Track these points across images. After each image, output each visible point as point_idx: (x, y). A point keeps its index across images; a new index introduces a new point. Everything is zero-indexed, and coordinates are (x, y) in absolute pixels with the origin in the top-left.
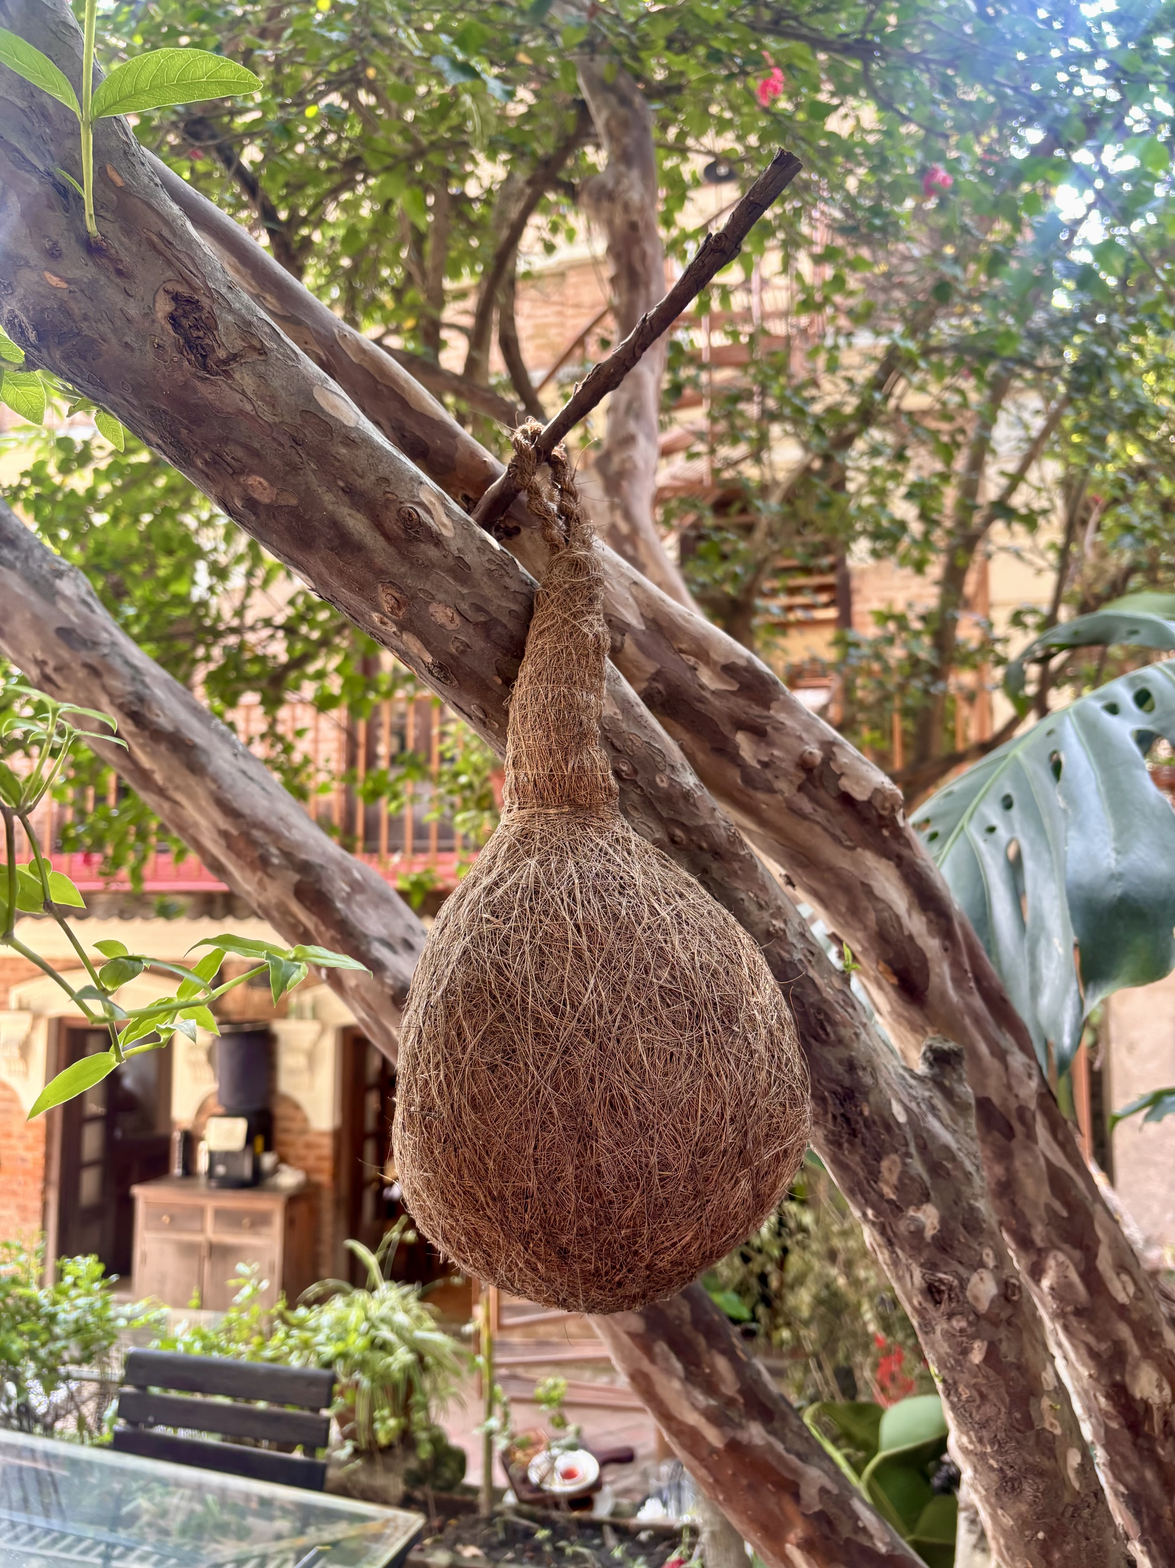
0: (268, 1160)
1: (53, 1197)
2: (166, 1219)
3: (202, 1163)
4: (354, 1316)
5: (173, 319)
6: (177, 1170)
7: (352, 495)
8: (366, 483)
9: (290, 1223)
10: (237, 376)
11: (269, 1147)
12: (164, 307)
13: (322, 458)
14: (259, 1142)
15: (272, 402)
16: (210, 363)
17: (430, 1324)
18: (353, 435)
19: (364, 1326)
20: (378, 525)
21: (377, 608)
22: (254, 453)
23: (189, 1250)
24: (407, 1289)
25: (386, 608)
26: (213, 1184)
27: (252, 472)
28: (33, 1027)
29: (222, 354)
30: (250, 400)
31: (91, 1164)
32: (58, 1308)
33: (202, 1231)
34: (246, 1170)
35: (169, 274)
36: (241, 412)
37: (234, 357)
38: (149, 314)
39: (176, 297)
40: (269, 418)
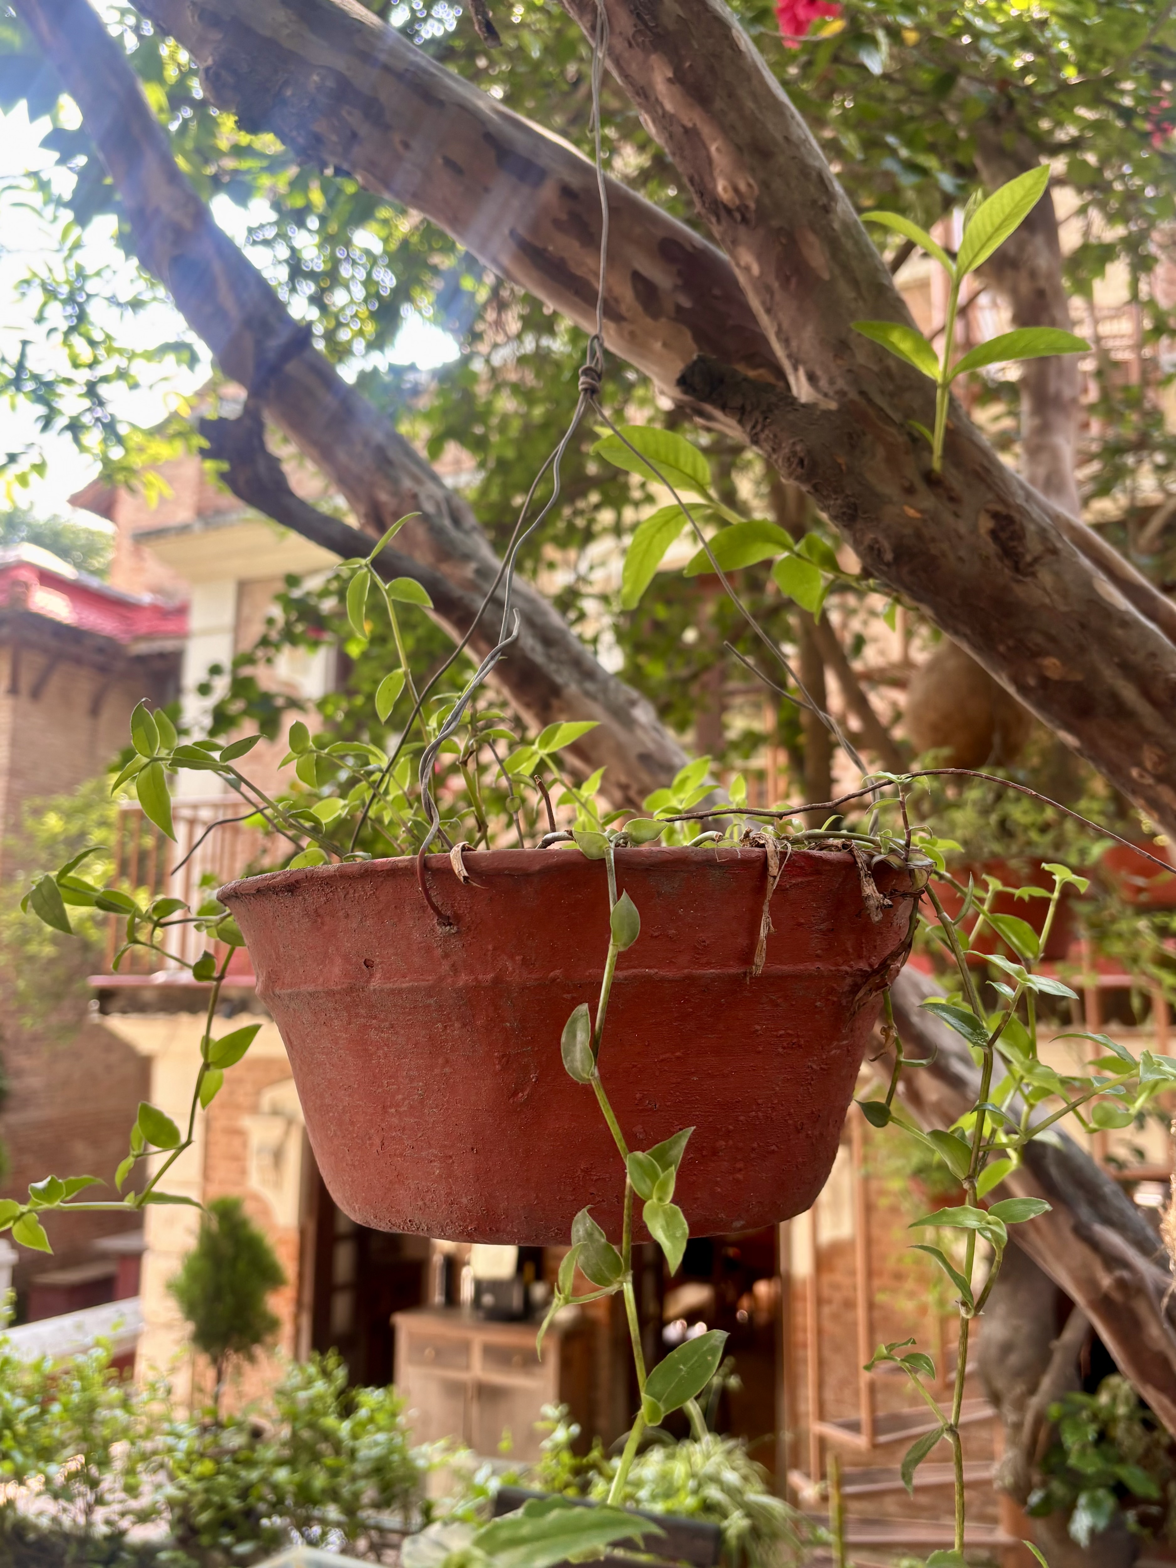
0: (539, 1291)
1: (306, 1321)
2: (429, 1352)
3: (467, 1291)
4: (679, 1469)
5: (994, 533)
6: (437, 1297)
7: (1127, 669)
8: (1138, 658)
9: (566, 1365)
10: (1040, 575)
11: (540, 1275)
12: (986, 524)
13: (1104, 639)
14: (530, 1270)
15: (1064, 593)
16: (1021, 566)
17: (759, 1486)
18: (1127, 618)
19: (692, 1484)
20: (1146, 693)
21: (1139, 764)
22: (1052, 639)
23: (454, 1389)
24: (731, 1443)
25: (1149, 765)
26: (481, 1314)
27: (1047, 654)
28: (287, 1133)
29: (1029, 558)
30: (1048, 594)
31: (344, 1287)
32: (358, 1443)
33: (468, 1367)
34: (516, 1300)
35: (990, 496)
36: (1043, 606)
37: (1036, 560)
38: (974, 530)
39: (995, 516)
40: (1063, 608)
